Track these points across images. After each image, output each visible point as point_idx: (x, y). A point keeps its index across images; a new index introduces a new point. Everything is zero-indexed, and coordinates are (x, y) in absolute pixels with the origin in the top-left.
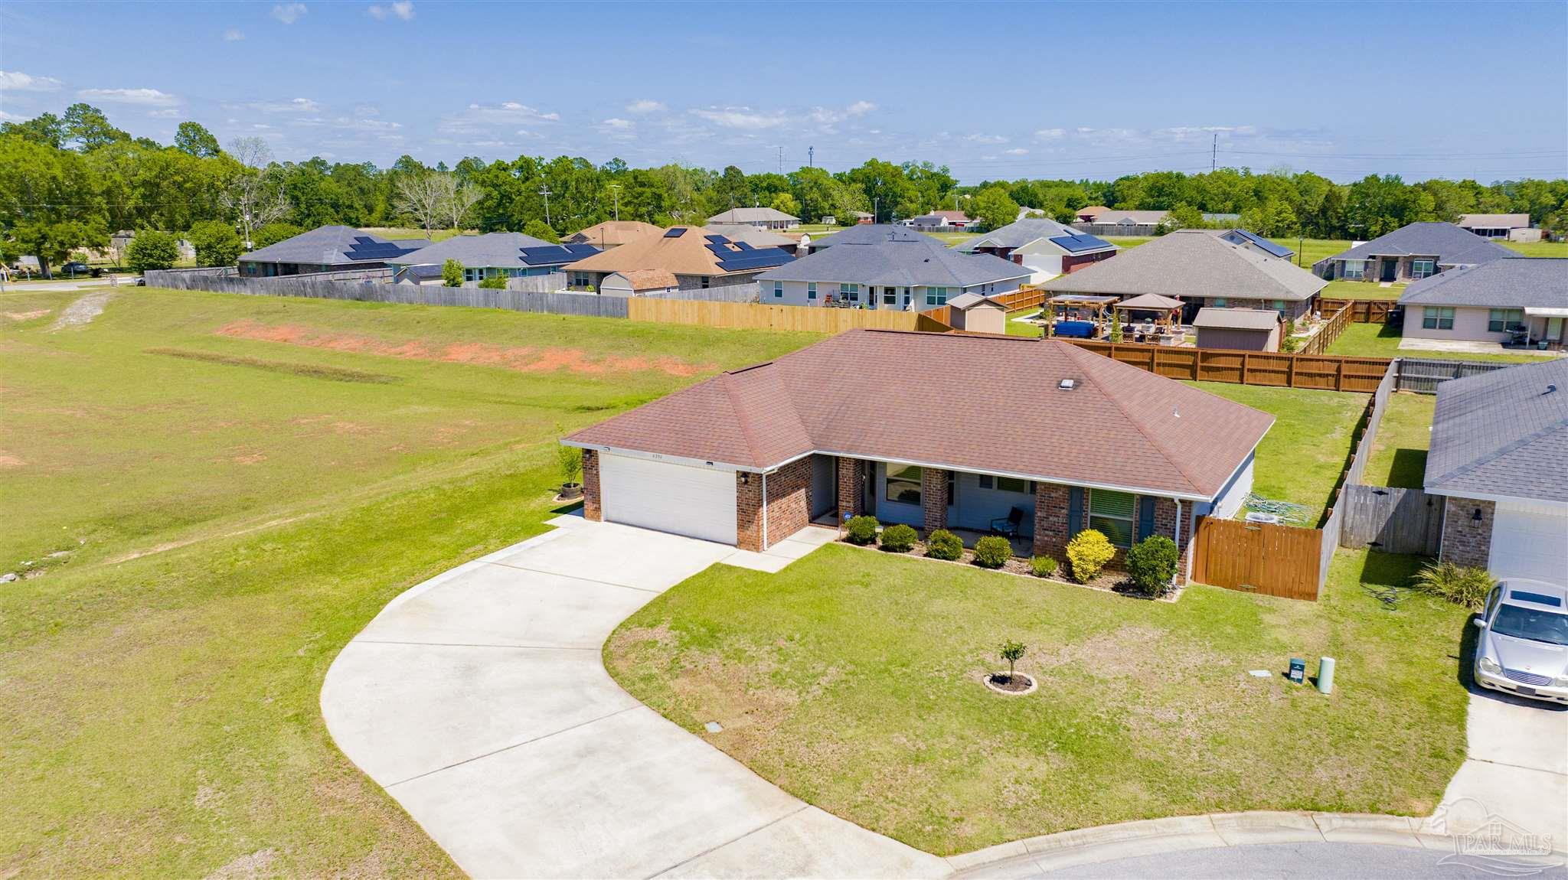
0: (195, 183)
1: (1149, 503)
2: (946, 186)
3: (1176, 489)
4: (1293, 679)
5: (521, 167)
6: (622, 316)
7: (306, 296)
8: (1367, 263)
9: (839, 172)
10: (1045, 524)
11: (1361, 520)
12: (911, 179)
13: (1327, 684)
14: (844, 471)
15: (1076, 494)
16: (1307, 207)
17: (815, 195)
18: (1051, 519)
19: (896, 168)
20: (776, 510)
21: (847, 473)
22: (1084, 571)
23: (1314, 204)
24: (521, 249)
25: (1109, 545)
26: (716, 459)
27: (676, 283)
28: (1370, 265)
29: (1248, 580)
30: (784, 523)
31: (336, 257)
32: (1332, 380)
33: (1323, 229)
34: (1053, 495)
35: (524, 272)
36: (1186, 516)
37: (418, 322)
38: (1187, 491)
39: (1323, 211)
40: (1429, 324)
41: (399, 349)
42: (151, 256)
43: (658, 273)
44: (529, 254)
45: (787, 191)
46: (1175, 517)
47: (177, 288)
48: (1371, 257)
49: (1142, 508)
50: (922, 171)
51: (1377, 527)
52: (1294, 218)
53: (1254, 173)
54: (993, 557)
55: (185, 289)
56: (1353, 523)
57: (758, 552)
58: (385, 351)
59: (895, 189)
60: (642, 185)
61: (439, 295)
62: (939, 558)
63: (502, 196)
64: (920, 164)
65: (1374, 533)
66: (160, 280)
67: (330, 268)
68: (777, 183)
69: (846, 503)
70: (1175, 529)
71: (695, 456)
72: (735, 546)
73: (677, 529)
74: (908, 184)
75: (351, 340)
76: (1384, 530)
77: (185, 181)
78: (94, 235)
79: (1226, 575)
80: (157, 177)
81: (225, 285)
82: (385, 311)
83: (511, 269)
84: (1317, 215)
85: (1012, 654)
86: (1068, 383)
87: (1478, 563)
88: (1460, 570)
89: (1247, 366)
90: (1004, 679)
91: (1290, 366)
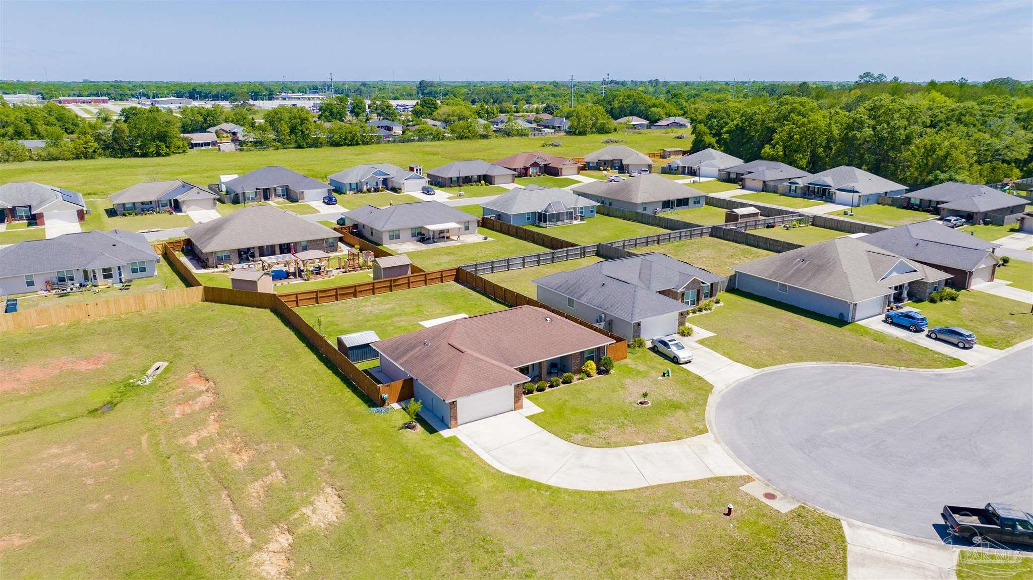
1: (599, 348)
3: (608, 341)
4: (666, 376)
13: (670, 374)
18: (576, 362)
22: (591, 373)
25: (594, 364)
28: (258, 194)
32: (439, 279)
34: (576, 355)
39: (115, 140)
40: (392, 237)
46: (605, 349)
48: (257, 189)
52: (96, 145)
54: (570, 379)
57: (522, 409)
70: (605, 353)
72: (513, 411)
84: (112, 143)
86: (548, 319)
87: (639, 336)
88: (637, 339)
89: (411, 281)
90: (641, 403)
91: (425, 278)
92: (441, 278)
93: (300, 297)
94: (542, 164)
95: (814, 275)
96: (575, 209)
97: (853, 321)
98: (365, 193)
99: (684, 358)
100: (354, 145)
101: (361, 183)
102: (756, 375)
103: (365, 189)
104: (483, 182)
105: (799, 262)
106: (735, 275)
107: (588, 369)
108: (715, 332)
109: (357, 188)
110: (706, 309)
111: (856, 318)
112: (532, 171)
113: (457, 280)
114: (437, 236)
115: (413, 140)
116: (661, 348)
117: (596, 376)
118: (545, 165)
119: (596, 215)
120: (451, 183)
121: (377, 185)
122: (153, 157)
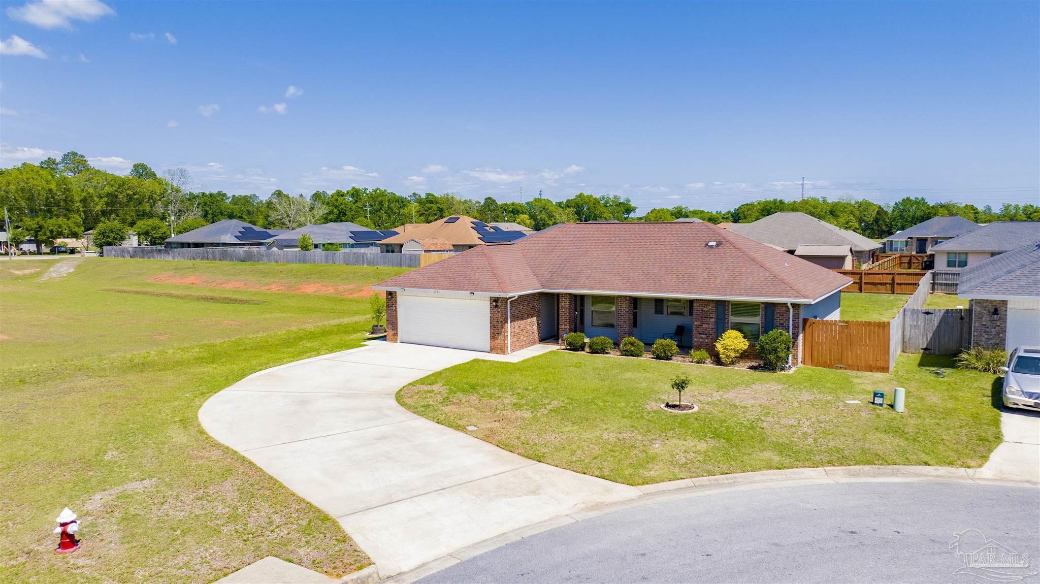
0: (140, 196)
1: (770, 307)
2: (629, 210)
3: (789, 297)
4: (877, 404)
5: (353, 194)
6: (416, 266)
7: (208, 260)
8: (907, 242)
9: (559, 201)
10: (700, 330)
11: (915, 333)
12: (606, 206)
13: (900, 406)
14: (563, 304)
15: (721, 305)
16: (866, 219)
17: (544, 216)
18: (704, 326)
19: (596, 199)
20: (517, 327)
21: (565, 305)
22: (728, 357)
23: (870, 218)
24: (351, 232)
25: (744, 340)
26: (476, 290)
27: (452, 248)
28: (909, 243)
29: (840, 361)
30: (522, 338)
31: (228, 238)
33: (877, 232)
34: (705, 309)
35: (352, 246)
36: (796, 316)
37: (281, 272)
38: (797, 297)
39: (876, 221)
40: (951, 264)
41: (267, 287)
42: (108, 237)
43: (440, 241)
44: (355, 235)
45: (526, 213)
46: (789, 318)
47: (124, 257)
48: (909, 238)
49: (766, 312)
50: (612, 201)
51: (927, 337)
53: (830, 201)
54: (665, 352)
55: (129, 258)
56: (910, 335)
57: (504, 354)
58: (258, 288)
59: (596, 212)
60: (431, 202)
61: (296, 256)
62: (628, 356)
63: (340, 213)
64: (611, 197)
65: (925, 341)
66: (113, 253)
67: (224, 244)
68: (519, 208)
69: (564, 326)
70: (789, 327)
71: (462, 290)
72: (489, 353)
73: (449, 344)
74: (603, 209)
75: (237, 283)
76: (931, 339)
77: (134, 194)
78: (73, 226)
79: (825, 359)
80: (116, 191)
81: (155, 254)
82: (260, 266)
83: (343, 244)
84: (873, 224)
85: (680, 385)
86: (712, 243)
87: (998, 346)
88: (987, 352)
90: (675, 406)
107: (723, 347)
117: (735, 368)
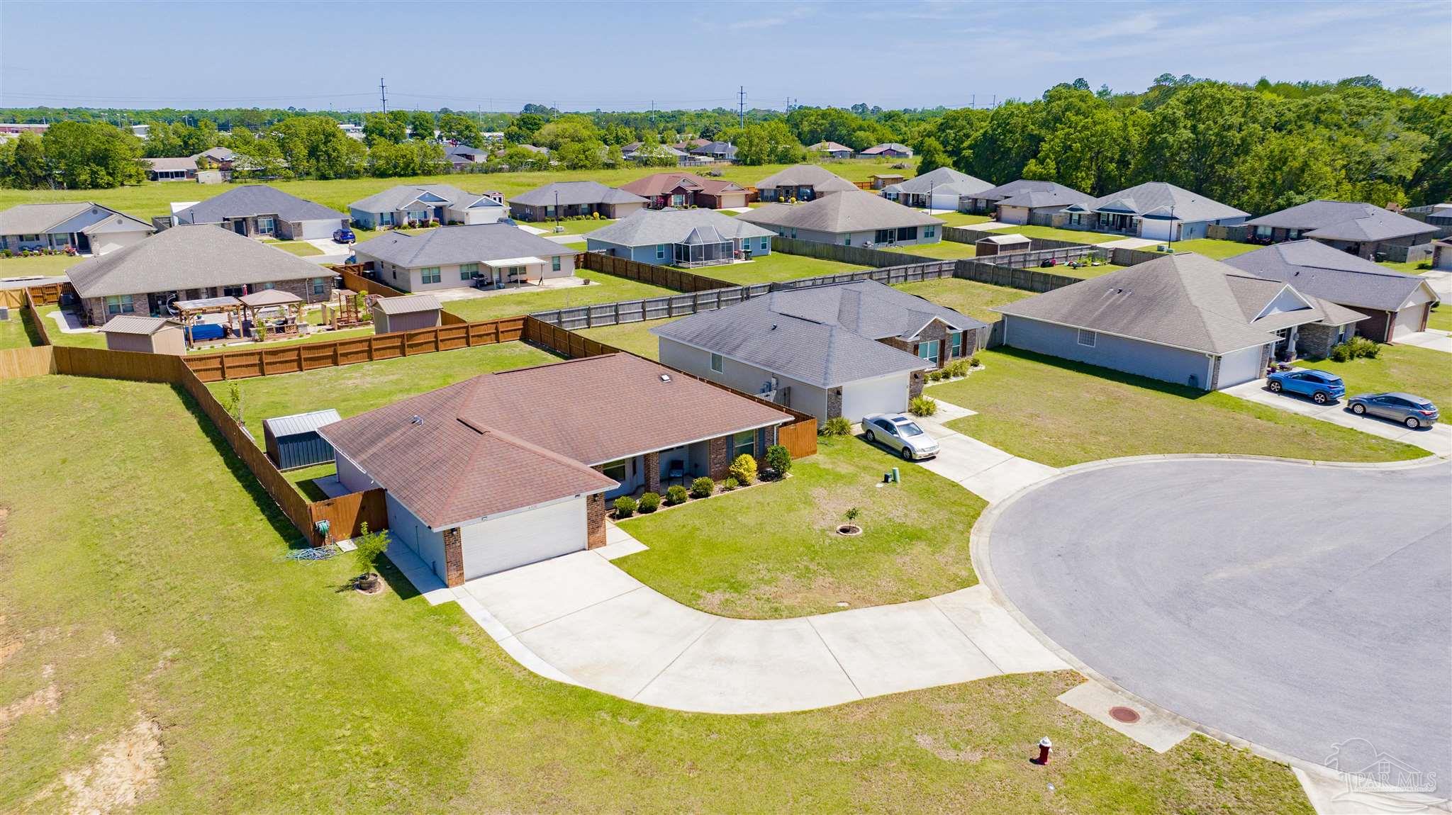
1: (762, 430)
3: (779, 418)
15: (730, 439)
18: (718, 457)
25: (753, 459)
26: (581, 491)
32: (493, 336)
34: (718, 443)
36: (778, 431)
38: (784, 417)
39: (20, 161)
40: (426, 280)
49: (759, 434)
54: (705, 490)
57: (606, 545)
71: (563, 495)
72: (586, 550)
86: (665, 377)
87: (839, 415)
88: (835, 420)
89: (440, 338)
90: (844, 530)
91: (467, 333)
92: (497, 334)
93: (228, 363)
94: (690, 190)
95: (1140, 313)
96: (736, 240)
97: (1214, 389)
98: (405, 228)
99: (923, 450)
100: (409, 176)
101: (399, 212)
102: (1058, 478)
103: (405, 222)
104: (596, 214)
105: (1112, 294)
106: (1003, 321)
107: (742, 471)
108: (975, 409)
109: (393, 221)
110: (955, 375)
111: (1219, 385)
112: (673, 199)
113: (525, 338)
114: (505, 278)
115: (501, 170)
116: (880, 433)
117: (756, 484)
118: (695, 192)
119: (770, 252)
120: (546, 215)
121: (426, 217)
122: (85, 189)
